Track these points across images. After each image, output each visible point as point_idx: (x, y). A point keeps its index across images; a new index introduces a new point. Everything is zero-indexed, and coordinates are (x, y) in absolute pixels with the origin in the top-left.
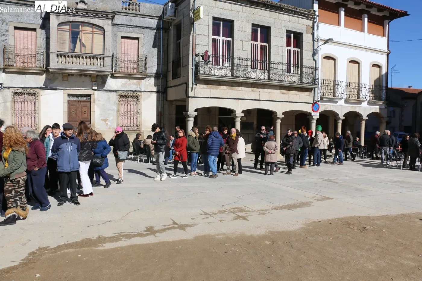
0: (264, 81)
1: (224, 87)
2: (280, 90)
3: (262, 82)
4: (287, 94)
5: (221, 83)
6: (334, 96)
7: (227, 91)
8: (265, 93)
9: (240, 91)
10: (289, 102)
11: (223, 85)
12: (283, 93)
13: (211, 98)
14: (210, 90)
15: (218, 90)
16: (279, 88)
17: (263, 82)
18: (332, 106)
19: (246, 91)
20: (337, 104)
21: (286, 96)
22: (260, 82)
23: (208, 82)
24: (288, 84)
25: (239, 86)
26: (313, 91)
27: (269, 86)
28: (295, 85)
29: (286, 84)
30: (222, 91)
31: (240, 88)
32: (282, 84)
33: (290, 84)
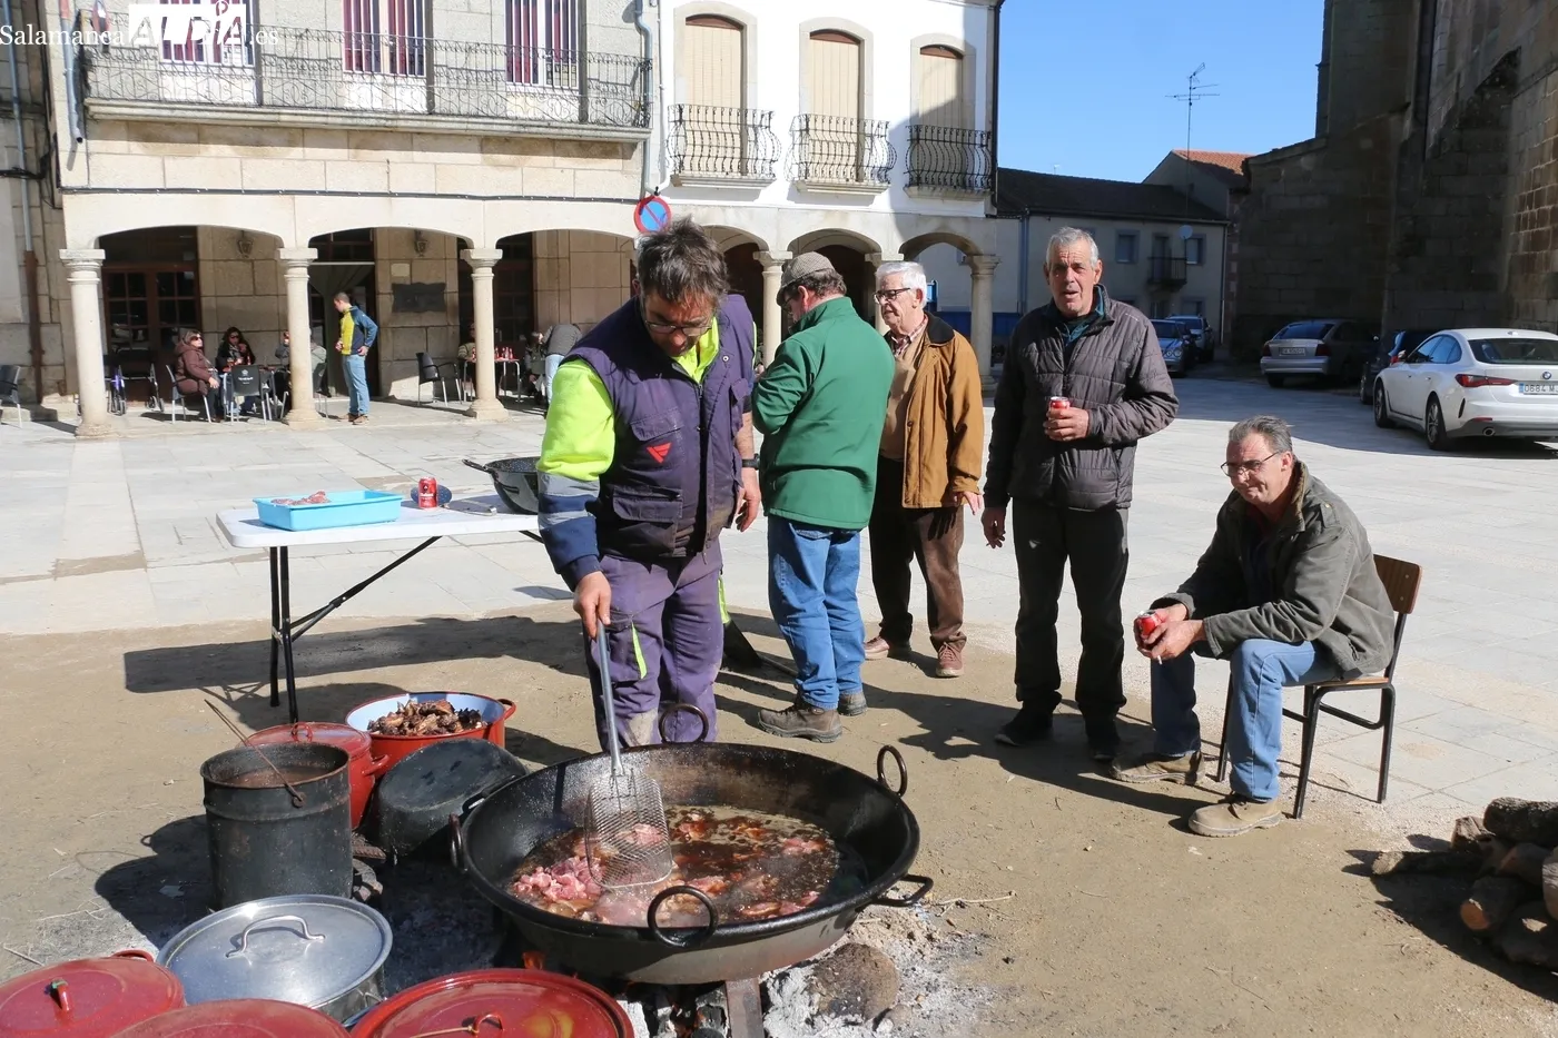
0: (392, 119)
1: (226, 150)
2: (482, 151)
3: (383, 122)
4: (513, 166)
5: (207, 132)
6: (743, 170)
7: (238, 161)
8: (411, 168)
9: (296, 163)
10: (528, 198)
11: (218, 140)
12: (497, 165)
13: (162, 191)
14: (161, 160)
15: (197, 160)
16: (476, 144)
17: (389, 123)
18: (730, 211)
19: (325, 161)
20: (757, 202)
21: (515, 175)
22: (373, 122)
23: (145, 130)
24: (507, 128)
25: (291, 143)
26: (637, 154)
27: (430, 138)
28: (541, 129)
29: (495, 127)
30: (216, 162)
31: (297, 152)
32: (478, 127)
33: (515, 129)
